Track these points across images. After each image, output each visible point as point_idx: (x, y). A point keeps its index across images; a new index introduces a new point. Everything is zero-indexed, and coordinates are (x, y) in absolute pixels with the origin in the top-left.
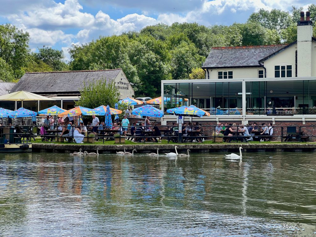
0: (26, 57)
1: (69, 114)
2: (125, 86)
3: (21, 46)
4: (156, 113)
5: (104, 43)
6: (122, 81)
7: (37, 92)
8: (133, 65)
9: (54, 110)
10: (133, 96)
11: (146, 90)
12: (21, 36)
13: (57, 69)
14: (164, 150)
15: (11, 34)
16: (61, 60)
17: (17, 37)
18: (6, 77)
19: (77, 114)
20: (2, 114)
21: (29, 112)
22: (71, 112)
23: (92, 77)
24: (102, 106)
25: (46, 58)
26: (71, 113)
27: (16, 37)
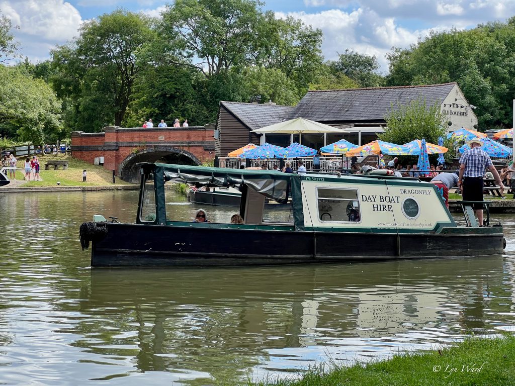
0: (316, 69)
1: (361, 152)
2: (463, 110)
3: (309, 52)
4: (498, 151)
5: (438, 43)
6: (456, 103)
7: (325, 120)
8: (485, 77)
9: (343, 146)
10: (475, 127)
11: (506, 119)
12: (309, 36)
13: (367, 85)
14: (509, 208)
15: (294, 33)
16: (374, 71)
17: (304, 36)
18: (286, 100)
19: (374, 152)
20: (268, 153)
21: (306, 149)
22: (365, 149)
23: (409, 97)
24: (415, 141)
25: (350, 69)
26: (365, 151)
27: (302, 37)
